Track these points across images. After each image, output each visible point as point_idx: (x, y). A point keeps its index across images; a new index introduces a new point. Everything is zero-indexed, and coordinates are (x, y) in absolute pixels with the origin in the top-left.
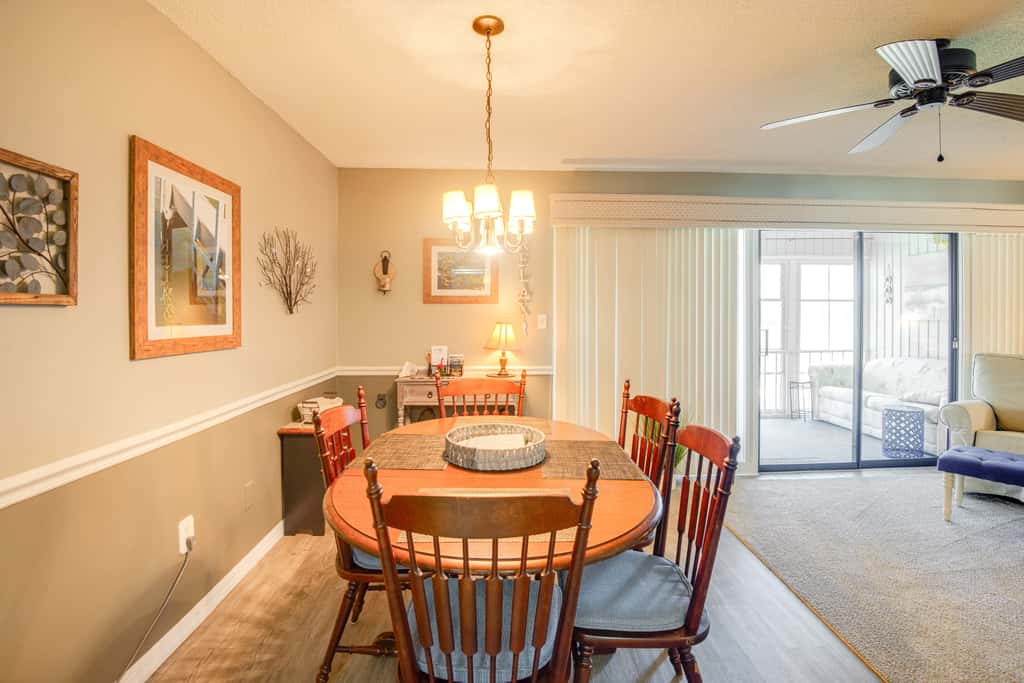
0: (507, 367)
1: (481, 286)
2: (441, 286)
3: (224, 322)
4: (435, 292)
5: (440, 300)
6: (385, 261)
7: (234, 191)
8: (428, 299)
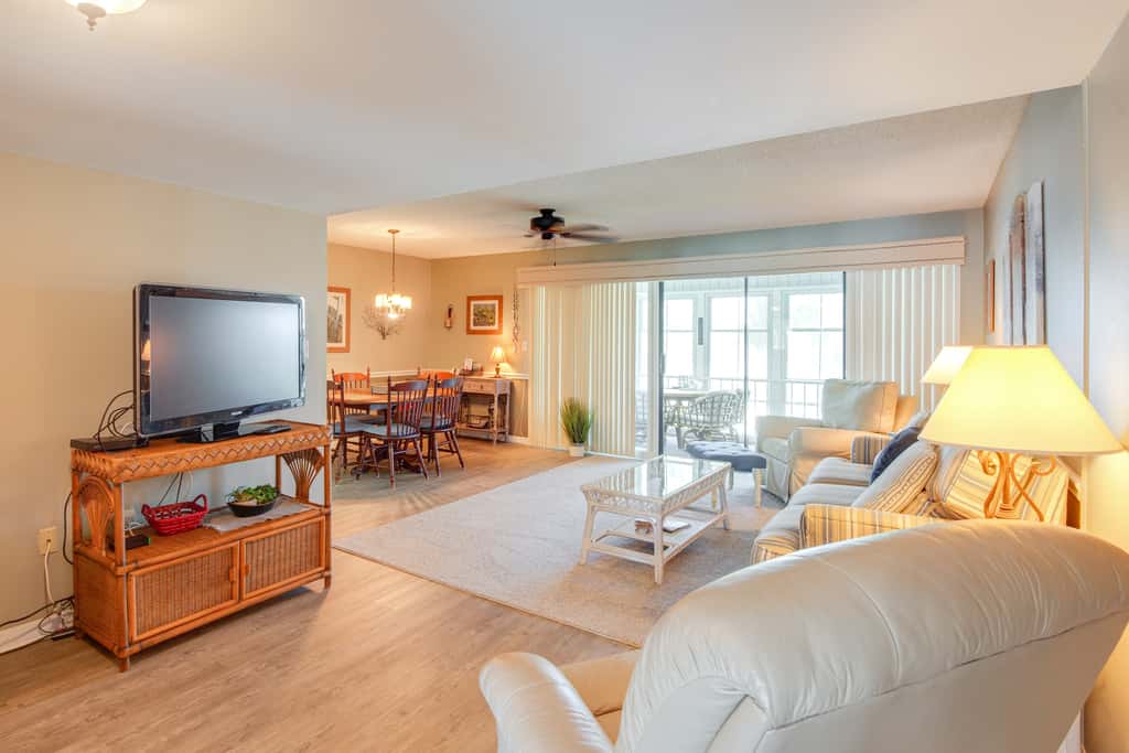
0: (501, 373)
1: (493, 324)
2: (475, 324)
3: (341, 341)
4: (472, 327)
5: (475, 332)
6: (450, 310)
7: (348, 291)
8: (469, 332)
